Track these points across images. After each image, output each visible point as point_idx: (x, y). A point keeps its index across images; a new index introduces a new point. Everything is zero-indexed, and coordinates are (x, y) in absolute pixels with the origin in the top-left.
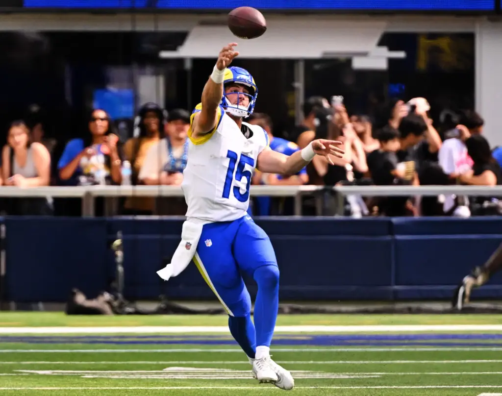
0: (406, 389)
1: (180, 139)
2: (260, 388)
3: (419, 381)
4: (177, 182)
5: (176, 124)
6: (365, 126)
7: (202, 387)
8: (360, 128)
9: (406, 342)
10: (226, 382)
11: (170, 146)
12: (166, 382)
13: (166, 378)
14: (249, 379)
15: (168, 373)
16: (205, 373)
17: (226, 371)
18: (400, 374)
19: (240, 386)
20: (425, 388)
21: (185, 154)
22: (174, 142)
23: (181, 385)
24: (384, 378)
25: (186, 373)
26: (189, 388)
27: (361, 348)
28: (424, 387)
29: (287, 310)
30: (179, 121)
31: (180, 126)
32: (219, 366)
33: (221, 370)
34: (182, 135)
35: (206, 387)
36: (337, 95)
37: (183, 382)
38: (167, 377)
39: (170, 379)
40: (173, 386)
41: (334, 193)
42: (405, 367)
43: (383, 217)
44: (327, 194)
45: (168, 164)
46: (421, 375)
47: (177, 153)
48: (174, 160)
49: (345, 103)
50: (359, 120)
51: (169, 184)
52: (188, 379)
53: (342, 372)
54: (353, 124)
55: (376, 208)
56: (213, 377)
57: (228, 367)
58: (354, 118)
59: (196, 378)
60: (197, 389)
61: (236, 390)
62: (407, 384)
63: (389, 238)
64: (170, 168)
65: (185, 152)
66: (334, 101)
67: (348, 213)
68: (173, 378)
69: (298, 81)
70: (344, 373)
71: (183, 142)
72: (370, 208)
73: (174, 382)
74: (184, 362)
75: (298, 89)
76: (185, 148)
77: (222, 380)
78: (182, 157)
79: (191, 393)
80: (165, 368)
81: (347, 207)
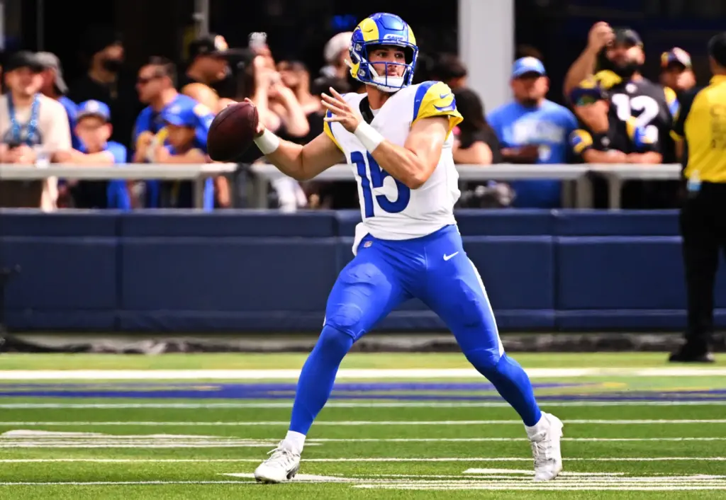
0: (358, 462)
1: (26, 96)
2: (144, 461)
3: (379, 451)
4: (22, 158)
5: (20, 73)
6: (298, 77)
7: (57, 460)
8: (292, 80)
9: (359, 393)
10: (94, 452)
11: (11, 106)
12: (6, 452)
13: (5, 446)
14: (128, 448)
15: (8, 440)
16: (63, 439)
17: (94, 435)
18: (349, 440)
19: (114, 458)
20: (387, 462)
21: (34, 118)
22: (17, 101)
23: (28, 457)
24: (326, 445)
25: (36, 439)
26: (41, 460)
28: (385, 460)
29: (182, 346)
30: (26, 70)
31: (26, 76)
32: (84, 429)
33: (87, 435)
34: (30, 90)
35: (65, 460)
36: (259, 31)
37: (31, 452)
38: (7, 445)
39: (11, 448)
40: (16, 458)
41: (253, 176)
42: (359, 431)
43: (325, 211)
44: (243, 176)
45: (8, 133)
46: (380, 442)
47: (22, 116)
48: (18, 127)
49: (269, 42)
50: (289, 69)
51: (11, 162)
52: (39, 448)
53: (264, 438)
54: (282, 74)
55: (315, 198)
56: (76, 445)
57: (97, 430)
58: (283, 65)
59: (49, 446)
60: (51, 463)
61: (108, 463)
62: (359, 455)
63: (331, 241)
65: (35, 114)
66: (252, 40)
67: (275, 203)
68: (17, 446)
69: (199, 11)
70: (266, 440)
71: (30, 99)
73: (18, 452)
74: (33, 423)
75: (198, 23)
76: (33, 110)
77: (87, 448)
78: (29, 121)
79: (42, 468)
80: (4, 432)
81: (272, 195)
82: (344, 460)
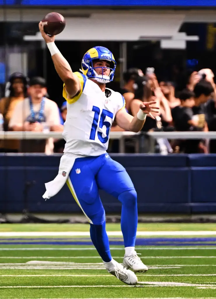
0: (199, 276)
1: (38, 99)
2: (95, 276)
3: (208, 271)
4: (36, 129)
5: (35, 88)
7: (53, 275)
8: (167, 91)
9: (199, 243)
10: (71, 271)
11: (31, 103)
12: (28, 271)
13: (28, 268)
14: (87, 270)
15: (29, 265)
16: (56, 265)
17: (71, 263)
18: (194, 265)
19: (81, 274)
20: (212, 276)
21: (41, 109)
22: (34, 100)
23: (38, 274)
24: (183, 268)
25: (43, 265)
26: (45, 276)
27: (167, 247)
28: (211, 275)
29: (114, 220)
30: (38, 86)
31: (38, 89)
32: (68, 260)
33: (67, 263)
34: (40, 95)
35: (57, 275)
36: (150, 67)
37: (40, 272)
38: (29, 268)
39: (30, 269)
40: (33, 274)
41: (148, 137)
42: (199, 261)
43: (182, 154)
44: (143, 138)
45: (29, 116)
46: (209, 266)
47: (36, 108)
48: (34, 113)
49: (155, 72)
50: (165, 85)
51: (30, 130)
52: (44, 270)
53: (153, 265)
54: (161, 88)
55: (177, 148)
56: (62, 268)
57: (72, 260)
58: (162, 83)
59: (49, 269)
60: (50, 277)
61: (78, 277)
62: (199, 273)
63: (186, 169)
64: (31, 119)
65: (42, 107)
66: (148, 71)
67: (158, 151)
68: (33, 268)
69: (122, 57)
70: (154, 265)
72: (173, 148)
73: (34, 271)
74: (41, 257)
75: (122, 63)
76: (42, 105)
77: (68, 270)
78: (40, 111)
79: (46, 279)
80: (27, 261)
81: (157, 147)
82: (192, 275)
